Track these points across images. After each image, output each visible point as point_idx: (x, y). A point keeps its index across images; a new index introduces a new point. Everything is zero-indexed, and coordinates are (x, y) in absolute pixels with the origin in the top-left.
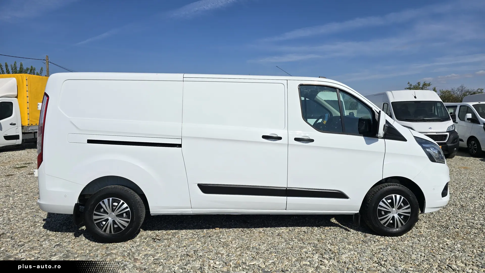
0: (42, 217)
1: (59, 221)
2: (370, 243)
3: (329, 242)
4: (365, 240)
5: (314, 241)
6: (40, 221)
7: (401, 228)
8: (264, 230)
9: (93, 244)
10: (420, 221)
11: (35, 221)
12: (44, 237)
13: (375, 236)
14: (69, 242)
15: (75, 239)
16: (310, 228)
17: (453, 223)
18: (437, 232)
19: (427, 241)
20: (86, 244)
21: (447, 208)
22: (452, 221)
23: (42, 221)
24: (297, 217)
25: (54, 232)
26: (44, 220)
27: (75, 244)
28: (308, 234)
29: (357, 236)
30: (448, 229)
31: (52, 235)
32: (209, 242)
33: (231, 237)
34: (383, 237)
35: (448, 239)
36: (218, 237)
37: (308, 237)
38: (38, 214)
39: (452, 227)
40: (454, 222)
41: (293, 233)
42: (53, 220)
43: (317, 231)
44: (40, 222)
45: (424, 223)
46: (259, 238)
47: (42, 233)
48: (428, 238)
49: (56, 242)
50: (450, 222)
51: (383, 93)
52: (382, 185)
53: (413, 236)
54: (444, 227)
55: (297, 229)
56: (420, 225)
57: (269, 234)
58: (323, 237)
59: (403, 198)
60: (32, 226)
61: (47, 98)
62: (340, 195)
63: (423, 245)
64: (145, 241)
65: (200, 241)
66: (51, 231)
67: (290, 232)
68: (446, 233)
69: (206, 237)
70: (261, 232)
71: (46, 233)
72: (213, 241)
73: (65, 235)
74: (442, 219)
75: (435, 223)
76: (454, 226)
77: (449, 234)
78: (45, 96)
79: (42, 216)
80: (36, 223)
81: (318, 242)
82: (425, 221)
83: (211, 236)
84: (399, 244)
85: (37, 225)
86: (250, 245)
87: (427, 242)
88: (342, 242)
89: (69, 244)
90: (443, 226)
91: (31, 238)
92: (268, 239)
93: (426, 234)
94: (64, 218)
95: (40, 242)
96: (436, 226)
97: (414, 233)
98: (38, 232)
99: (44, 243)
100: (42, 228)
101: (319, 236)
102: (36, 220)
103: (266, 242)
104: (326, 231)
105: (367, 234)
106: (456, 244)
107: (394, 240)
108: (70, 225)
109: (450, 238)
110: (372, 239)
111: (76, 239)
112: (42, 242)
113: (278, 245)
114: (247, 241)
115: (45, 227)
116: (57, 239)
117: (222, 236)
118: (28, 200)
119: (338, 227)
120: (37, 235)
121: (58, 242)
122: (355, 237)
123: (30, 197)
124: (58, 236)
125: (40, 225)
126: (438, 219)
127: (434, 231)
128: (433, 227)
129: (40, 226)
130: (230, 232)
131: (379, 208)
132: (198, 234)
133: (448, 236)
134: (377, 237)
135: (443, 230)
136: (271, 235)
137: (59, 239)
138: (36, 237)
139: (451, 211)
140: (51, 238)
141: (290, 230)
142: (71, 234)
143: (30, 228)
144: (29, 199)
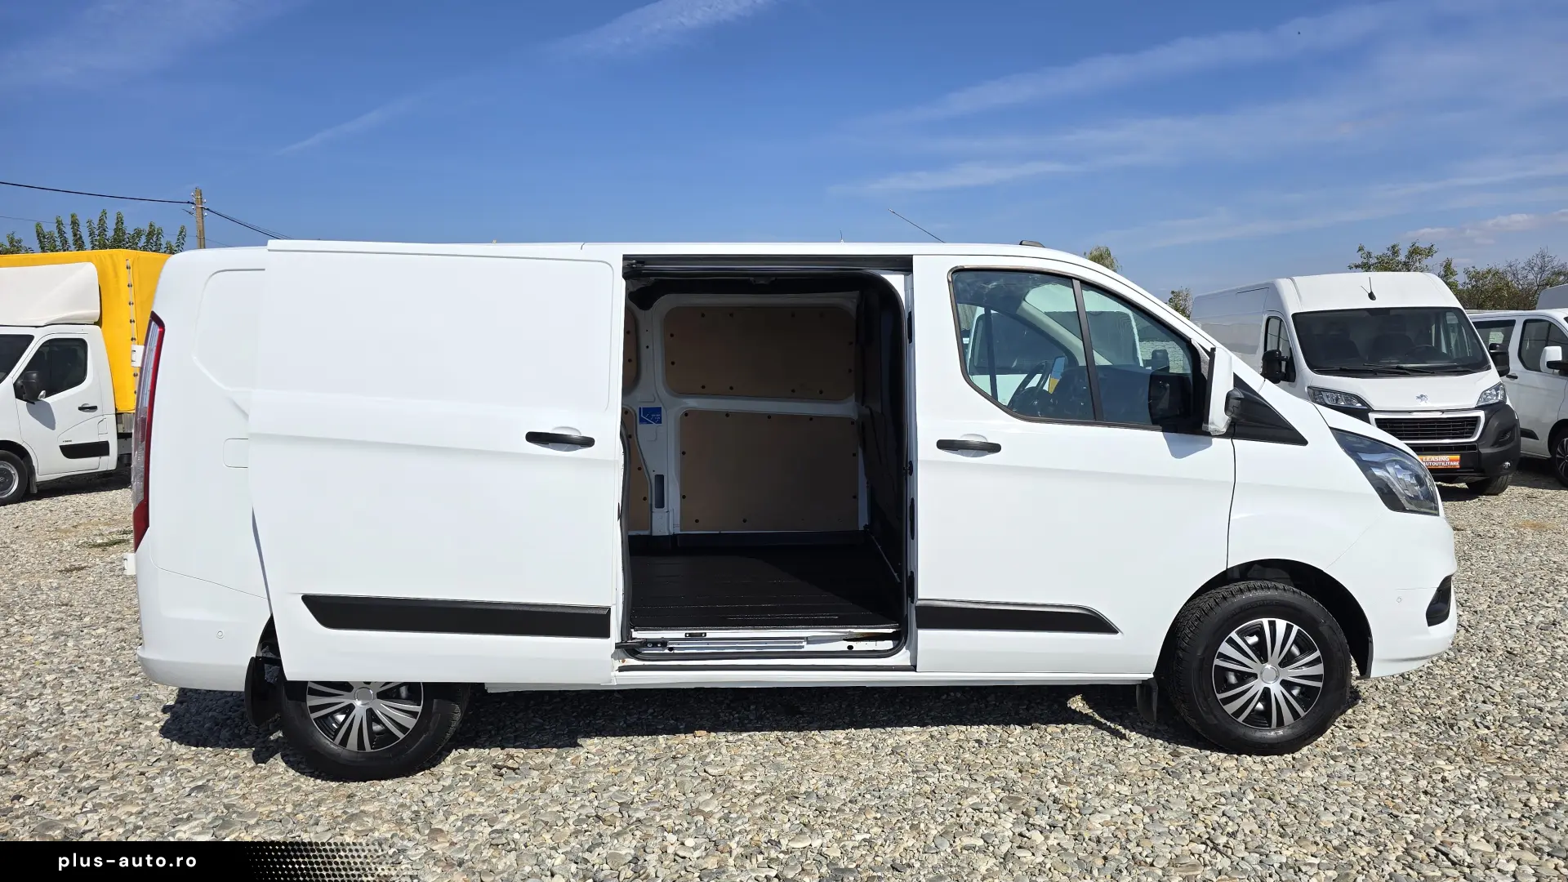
0: (161, 702)
1: (210, 714)
2: (1188, 776)
3: (1053, 774)
4: (1173, 767)
5: (1007, 771)
6: (151, 712)
7: (1291, 726)
8: (850, 735)
9: (308, 783)
10: (1363, 704)
11: (137, 712)
12: (160, 764)
13: (1209, 752)
14: (236, 777)
15: (252, 769)
16: (999, 729)
17: (1472, 709)
18: (1414, 739)
19: (1377, 769)
20: (285, 785)
21: (1459, 660)
22: (1470, 704)
23: (160, 714)
24: (959, 695)
25: (193, 748)
26: (165, 710)
27: (253, 785)
28: (991, 748)
29: (1147, 755)
30: (1452, 730)
31: (184, 757)
32: (672, 775)
33: (742, 760)
34: (1232, 758)
35: (1450, 761)
36: (700, 758)
37: (987, 759)
38: (147, 690)
39: (1468, 723)
40: (1477, 707)
41: (942, 746)
42: (193, 711)
43: (1018, 739)
44: (153, 715)
45: (1377, 711)
46: (832, 763)
47: (155, 751)
48: (1384, 758)
49: (194, 779)
50: (1463, 705)
51: (1267, 284)
52: (1227, 587)
53: (1335, 753)
54: (1441, 721)
55: (956, 732)
56: (1363, 716)
57: (864, 749)
58: (1038, 759)
59: (1299, 631)
60: (126, 730)
61: (158, 330)
62: (1091, 622)
63: (1365, 781)
64: (471, 773)
65: (642, 773)
66: (183, 745)
67: (932, 743)
68: (1445, 742)
69: (663, 760)
70: (840, 743)
71: (168, 750)
72: (683, 772)
73: (224, 757)
74: (1438, 697)
75: (1413, 710)
76: (1474, 721)
77: (1456, 744)
78: (153, 323)
79: (160, 697)
80: (139, 720)
81: (1020, 775)
82: (1382, 704)
83: (679, 756)
84: (1284, 781)
85: (141, 726)
86: (800, 784)
87: (1378, 772)
88: (1096, 773)
89: (234, 785)
90: (1438, 720)
91: (122, 766)
92: (858, 765)
93: (1378, 745)
94: (227, 702)
95: (147, 777)
96: (1416, 718)
97: (1338, 742)
98: (143, 747)
99: (158, 781)
100: (155, 737)
101: (1025, 754)
102: (143, 711)
103: (852, 776)
104: (1049, 737)
105: (1182, 749)
106: (1473, 779)
107: (1269, 765)
108: (242, 724)
109: (1457, 759)
110: (1195, 762)
111: (257, 770)
112: (154, 778)
113: (890, 783)
114: (790, 773)
115: (165, 732)
116: (200, 770)
117: (712, 756)
118: (123, 648)
119: (1090, 726)
120: (141, 757)
121: (202, 777)
122: (1142, 757)
123: (129, 638)
124: (202, 758)
125: (152, 724)
126: (1425, 696)
127: (1406, 735)
128: (1406, 722)
129: (152, 728)
130: (739, 743)
131: (1217, 662)
132: (640, 749)
133: (1450, 753)
134: (1215, 757)
135: (1436, 731)
136: (872, 753)
137: (204, 770)
138: (135, 763)
139: (1470, 669)
140: (181, 765)
141: (932, 737)
142: (244, 753)
143: (121, 736)
144: (125, 645)
